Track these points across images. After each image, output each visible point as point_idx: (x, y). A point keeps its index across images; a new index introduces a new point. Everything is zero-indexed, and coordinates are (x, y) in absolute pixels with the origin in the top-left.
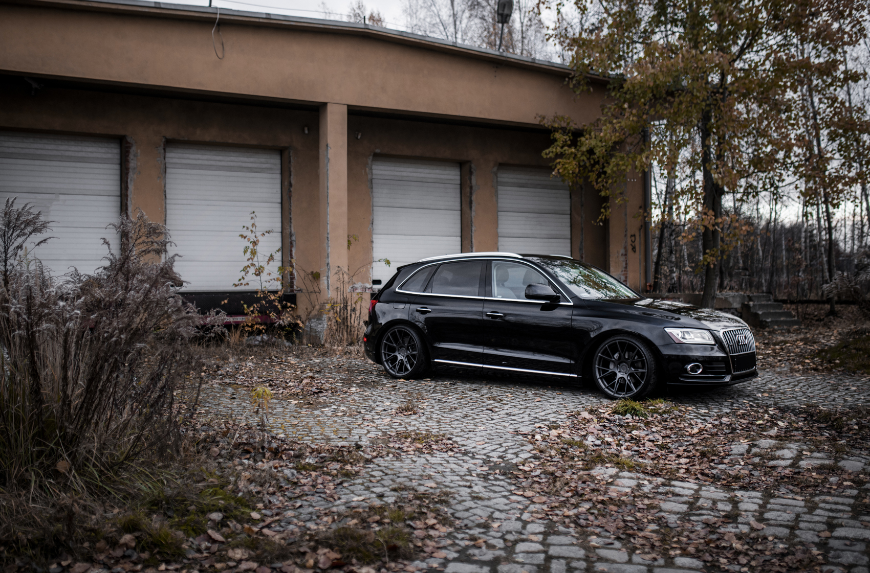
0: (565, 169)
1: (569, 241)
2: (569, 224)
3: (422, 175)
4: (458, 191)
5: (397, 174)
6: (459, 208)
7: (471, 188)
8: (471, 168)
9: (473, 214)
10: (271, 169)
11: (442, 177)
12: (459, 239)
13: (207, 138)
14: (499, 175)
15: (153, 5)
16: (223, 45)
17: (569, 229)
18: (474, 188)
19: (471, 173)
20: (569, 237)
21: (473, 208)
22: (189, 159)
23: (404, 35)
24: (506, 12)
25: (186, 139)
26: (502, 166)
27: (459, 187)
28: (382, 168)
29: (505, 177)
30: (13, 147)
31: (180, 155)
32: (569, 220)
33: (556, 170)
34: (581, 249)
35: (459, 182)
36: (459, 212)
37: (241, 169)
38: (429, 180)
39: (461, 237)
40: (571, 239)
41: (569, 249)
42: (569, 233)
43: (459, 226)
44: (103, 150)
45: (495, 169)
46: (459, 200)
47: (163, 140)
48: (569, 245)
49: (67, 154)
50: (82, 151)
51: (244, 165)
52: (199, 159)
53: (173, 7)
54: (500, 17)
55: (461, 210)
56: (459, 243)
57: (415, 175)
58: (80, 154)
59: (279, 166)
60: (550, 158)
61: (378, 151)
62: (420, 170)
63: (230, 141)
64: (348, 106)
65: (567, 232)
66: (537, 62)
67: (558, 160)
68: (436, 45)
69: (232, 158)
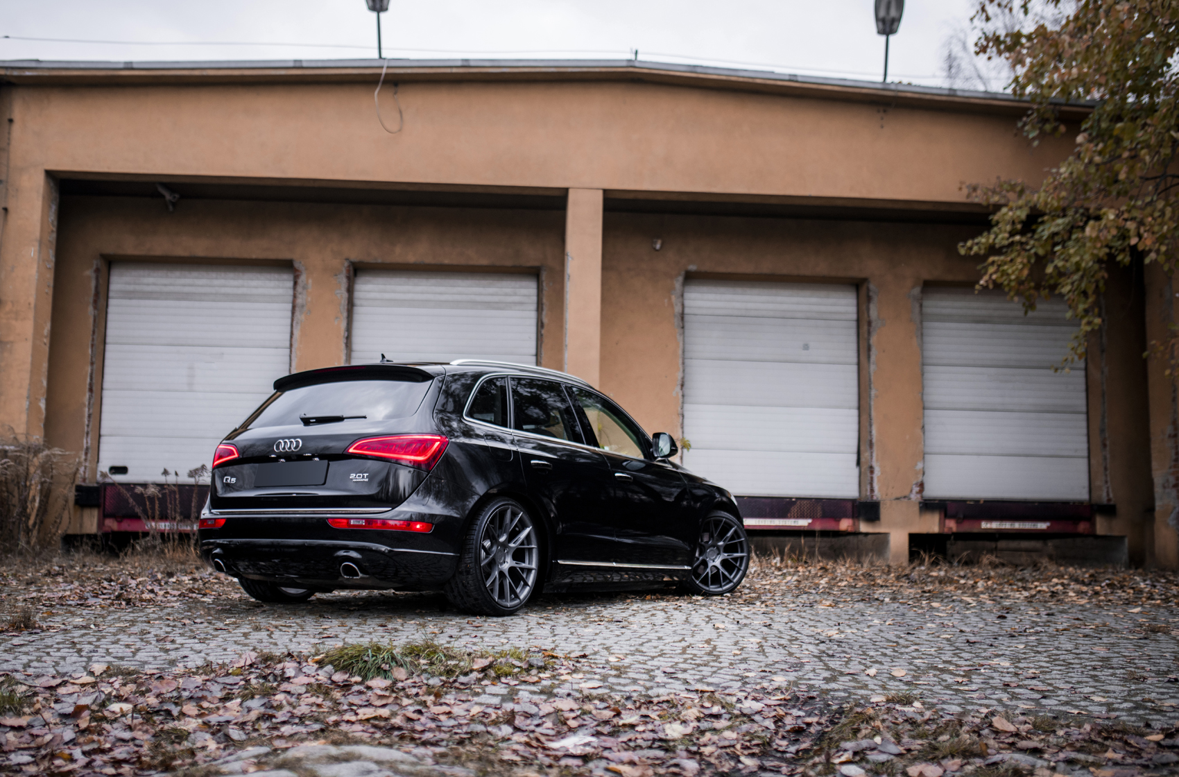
0: (1004, 273)
1: (1083, 417)
2: (1083, 387)
3: (785, 307)
4: (853, 332)
5: (738, 305)
6: (855, 360)
7: (869, 323)
8: (868, 290)
9: (873, 367)
10: (521, 303)
11: (823, 308)
12: (855, 412)
13: (411, 258)
14: (926, 303)
15: (291, 65)
16: (401, 112)
17: (1083, 395)
18: (873, 324)
19: (869, 299)
20: (1084, 409)
21: (873, 358)
22: (394, 292)
23: (699, 70)
24: (893, 13)
25: (379, 261)
26: (930, 287)
27: (854, 324)
28: (711, 296)
29: (939, 304)
30: (154, 284)
31: (381, 287)
32: (1082, 380)
33: (986, 277)
34: (1102, 431)
35: (854, 316)
36: (855, 368)
37: (474, 304)
38: (799, 315)
39: (859, 408)
40: (1087, 413)
41: (1084, 431)
42: (1083, 402)
43: (855, 390)
44: (273, 283)
45: (917, 291)
46: (854, 346)
47: (346, 264)
48: (1084, 424)
49: (223, 290)
50: (243, 286)
51: (478, 298)
52: (409, 292)
53: (320, 65)
54: (881, 25)
55: (859, 364)
56: (855, 419)
57: (771, 306)
58: (240, 291)
59: (534, 299)
60: (976, 255)
61: (692, 268)
62: (779, 299)
63: (447, 261)
64: (605, 191)
65: (1080, 401)
66: (959, 93)
67: (991, 259)
68: (758, 81)
69: (460, 289)
